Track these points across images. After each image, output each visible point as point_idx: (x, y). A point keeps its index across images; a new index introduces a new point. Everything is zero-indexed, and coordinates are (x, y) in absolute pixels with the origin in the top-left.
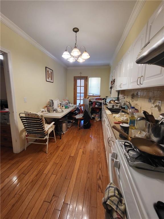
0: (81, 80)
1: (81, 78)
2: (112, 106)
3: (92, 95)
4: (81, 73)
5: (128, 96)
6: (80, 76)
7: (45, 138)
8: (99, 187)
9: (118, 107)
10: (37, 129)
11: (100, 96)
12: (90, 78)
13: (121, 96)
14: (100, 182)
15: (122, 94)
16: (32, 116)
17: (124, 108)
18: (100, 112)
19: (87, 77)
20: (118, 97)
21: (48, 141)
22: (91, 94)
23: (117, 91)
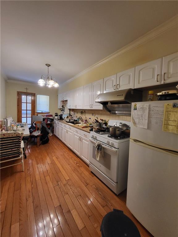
0: (27, 96)
1: (27, 94)
2: (69, 120)
3: (41, 112)
4: (27, 89)
5: (77, 112)
6: (26, 92)
7: (21, 156)
8: (79, 166)
9: (73, 121)
10: (10, 150)
11: (49, 113)
12: (38, 95)
13: (72, 113)
14: (78, 165)
15: (72, 111)
16: (9, 135)
17: (77, 121)
18: (51, 127)
19: (35, 94)
20: (70, 114)
21: (23, 159)
22: (39, 111)
23: (69, 109)
